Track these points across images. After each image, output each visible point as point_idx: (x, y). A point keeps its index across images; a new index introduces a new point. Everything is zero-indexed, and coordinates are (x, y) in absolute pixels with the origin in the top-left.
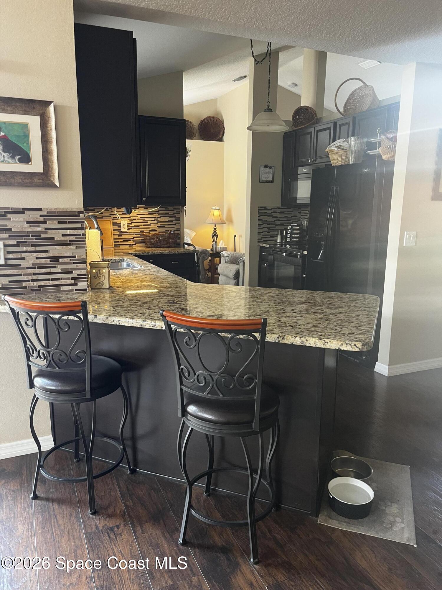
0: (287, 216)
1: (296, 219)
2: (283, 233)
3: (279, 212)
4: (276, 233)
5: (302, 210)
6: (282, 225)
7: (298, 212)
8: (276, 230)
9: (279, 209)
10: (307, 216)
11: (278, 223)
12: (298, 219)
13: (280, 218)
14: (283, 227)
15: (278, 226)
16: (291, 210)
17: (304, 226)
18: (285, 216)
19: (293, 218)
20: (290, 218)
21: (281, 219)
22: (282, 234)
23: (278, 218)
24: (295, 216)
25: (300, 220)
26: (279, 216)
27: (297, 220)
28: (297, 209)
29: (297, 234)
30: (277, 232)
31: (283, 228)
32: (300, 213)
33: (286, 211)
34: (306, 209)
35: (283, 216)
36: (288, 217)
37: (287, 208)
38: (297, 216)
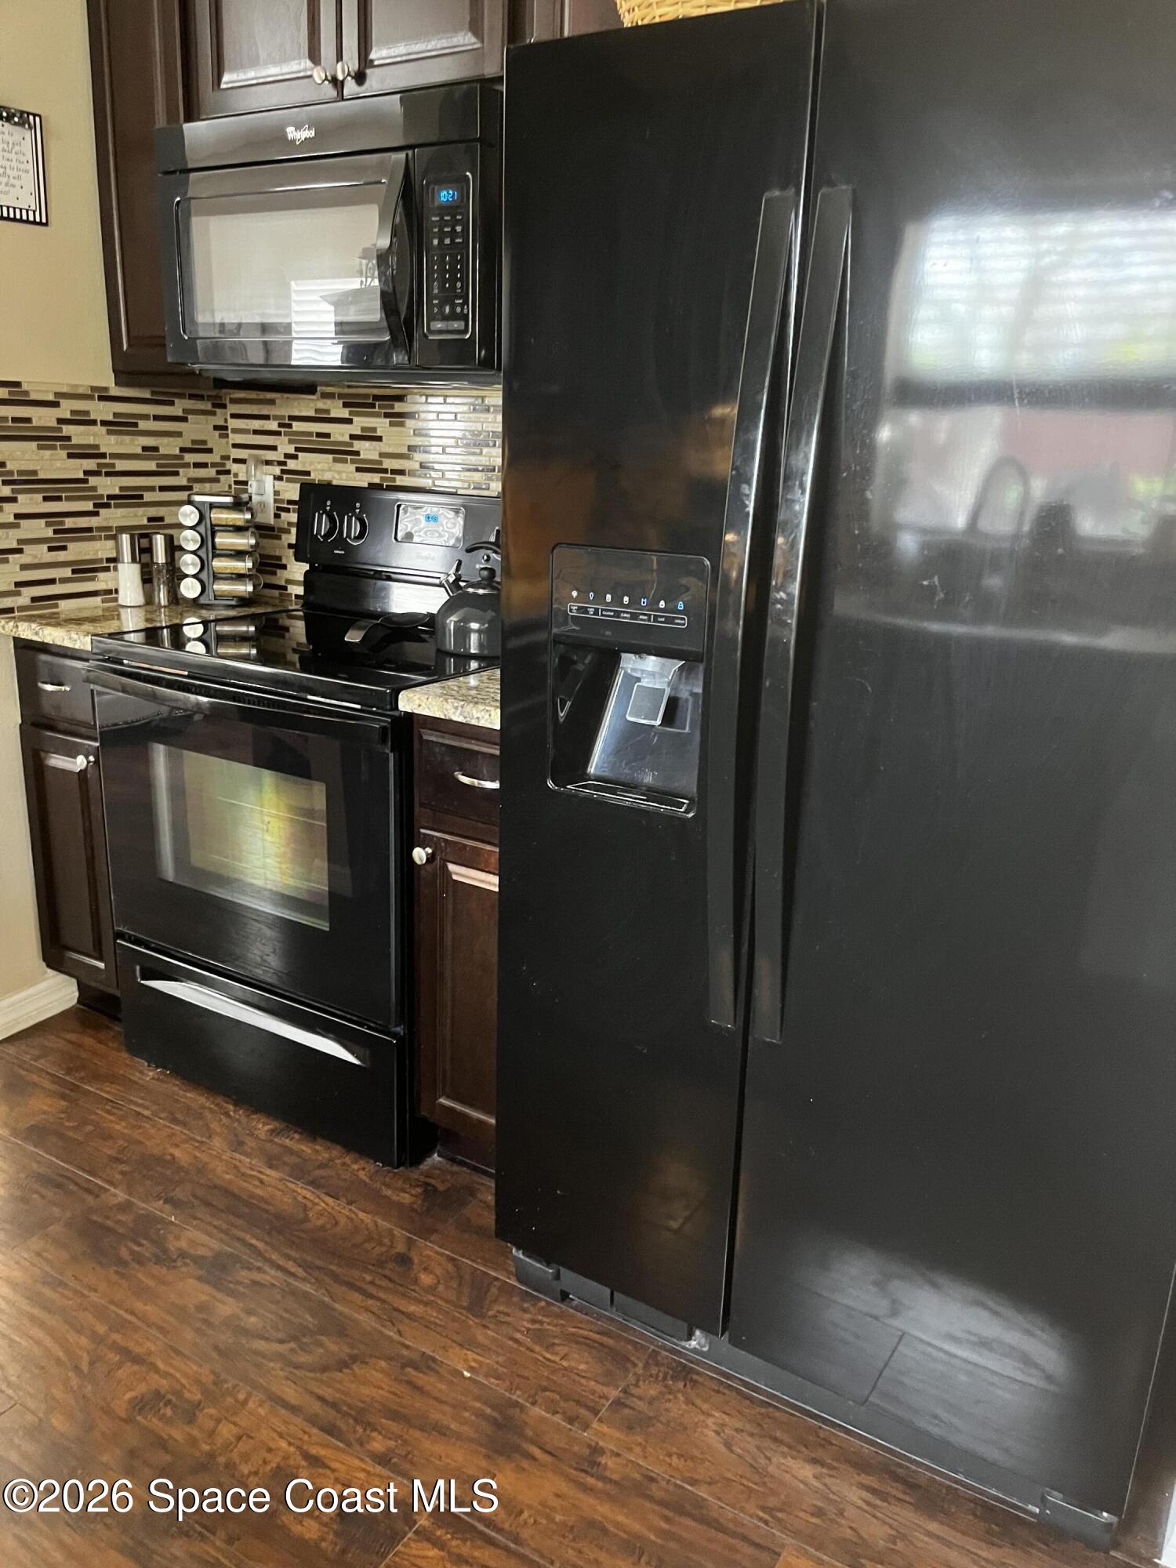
0: (156, 449)
1: (204, 465)
2: (149, 550)
3: (104, 423)
4: (102, 549)
5: (233, 416)
6: (130, 498)
7: (216, 428)
8: (101, 529)
9: (101, 398)
10: (274, 448)
11: (107, 486)
12: (214, 465)
13: (114, 456)
14: (140, 511)
15: (107, 506)
16: (176, 410)
17: (263, 505)
18: (145, 449)
19: (190, 458)
20: (176, 457)
21: (121, 465)
22: (143, 553)
23: (103, 456)
24: (201, 447)
25: (228, 472)
26: (109, 443)
27: (211, 472)
28: (208, 406)
29: (239, 554)
30: (111, 543)
31: (138, 517)
32: (221, 429)
33: (146, 417)
34: (265, 410)
35: (135, 445)
36: (162, 451)
37: (147, 395)
38: (210, 451)
